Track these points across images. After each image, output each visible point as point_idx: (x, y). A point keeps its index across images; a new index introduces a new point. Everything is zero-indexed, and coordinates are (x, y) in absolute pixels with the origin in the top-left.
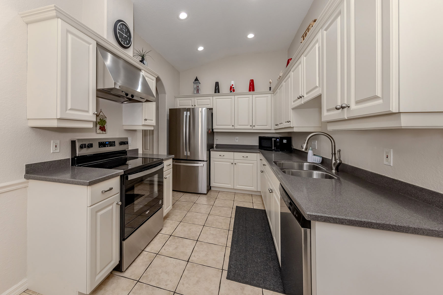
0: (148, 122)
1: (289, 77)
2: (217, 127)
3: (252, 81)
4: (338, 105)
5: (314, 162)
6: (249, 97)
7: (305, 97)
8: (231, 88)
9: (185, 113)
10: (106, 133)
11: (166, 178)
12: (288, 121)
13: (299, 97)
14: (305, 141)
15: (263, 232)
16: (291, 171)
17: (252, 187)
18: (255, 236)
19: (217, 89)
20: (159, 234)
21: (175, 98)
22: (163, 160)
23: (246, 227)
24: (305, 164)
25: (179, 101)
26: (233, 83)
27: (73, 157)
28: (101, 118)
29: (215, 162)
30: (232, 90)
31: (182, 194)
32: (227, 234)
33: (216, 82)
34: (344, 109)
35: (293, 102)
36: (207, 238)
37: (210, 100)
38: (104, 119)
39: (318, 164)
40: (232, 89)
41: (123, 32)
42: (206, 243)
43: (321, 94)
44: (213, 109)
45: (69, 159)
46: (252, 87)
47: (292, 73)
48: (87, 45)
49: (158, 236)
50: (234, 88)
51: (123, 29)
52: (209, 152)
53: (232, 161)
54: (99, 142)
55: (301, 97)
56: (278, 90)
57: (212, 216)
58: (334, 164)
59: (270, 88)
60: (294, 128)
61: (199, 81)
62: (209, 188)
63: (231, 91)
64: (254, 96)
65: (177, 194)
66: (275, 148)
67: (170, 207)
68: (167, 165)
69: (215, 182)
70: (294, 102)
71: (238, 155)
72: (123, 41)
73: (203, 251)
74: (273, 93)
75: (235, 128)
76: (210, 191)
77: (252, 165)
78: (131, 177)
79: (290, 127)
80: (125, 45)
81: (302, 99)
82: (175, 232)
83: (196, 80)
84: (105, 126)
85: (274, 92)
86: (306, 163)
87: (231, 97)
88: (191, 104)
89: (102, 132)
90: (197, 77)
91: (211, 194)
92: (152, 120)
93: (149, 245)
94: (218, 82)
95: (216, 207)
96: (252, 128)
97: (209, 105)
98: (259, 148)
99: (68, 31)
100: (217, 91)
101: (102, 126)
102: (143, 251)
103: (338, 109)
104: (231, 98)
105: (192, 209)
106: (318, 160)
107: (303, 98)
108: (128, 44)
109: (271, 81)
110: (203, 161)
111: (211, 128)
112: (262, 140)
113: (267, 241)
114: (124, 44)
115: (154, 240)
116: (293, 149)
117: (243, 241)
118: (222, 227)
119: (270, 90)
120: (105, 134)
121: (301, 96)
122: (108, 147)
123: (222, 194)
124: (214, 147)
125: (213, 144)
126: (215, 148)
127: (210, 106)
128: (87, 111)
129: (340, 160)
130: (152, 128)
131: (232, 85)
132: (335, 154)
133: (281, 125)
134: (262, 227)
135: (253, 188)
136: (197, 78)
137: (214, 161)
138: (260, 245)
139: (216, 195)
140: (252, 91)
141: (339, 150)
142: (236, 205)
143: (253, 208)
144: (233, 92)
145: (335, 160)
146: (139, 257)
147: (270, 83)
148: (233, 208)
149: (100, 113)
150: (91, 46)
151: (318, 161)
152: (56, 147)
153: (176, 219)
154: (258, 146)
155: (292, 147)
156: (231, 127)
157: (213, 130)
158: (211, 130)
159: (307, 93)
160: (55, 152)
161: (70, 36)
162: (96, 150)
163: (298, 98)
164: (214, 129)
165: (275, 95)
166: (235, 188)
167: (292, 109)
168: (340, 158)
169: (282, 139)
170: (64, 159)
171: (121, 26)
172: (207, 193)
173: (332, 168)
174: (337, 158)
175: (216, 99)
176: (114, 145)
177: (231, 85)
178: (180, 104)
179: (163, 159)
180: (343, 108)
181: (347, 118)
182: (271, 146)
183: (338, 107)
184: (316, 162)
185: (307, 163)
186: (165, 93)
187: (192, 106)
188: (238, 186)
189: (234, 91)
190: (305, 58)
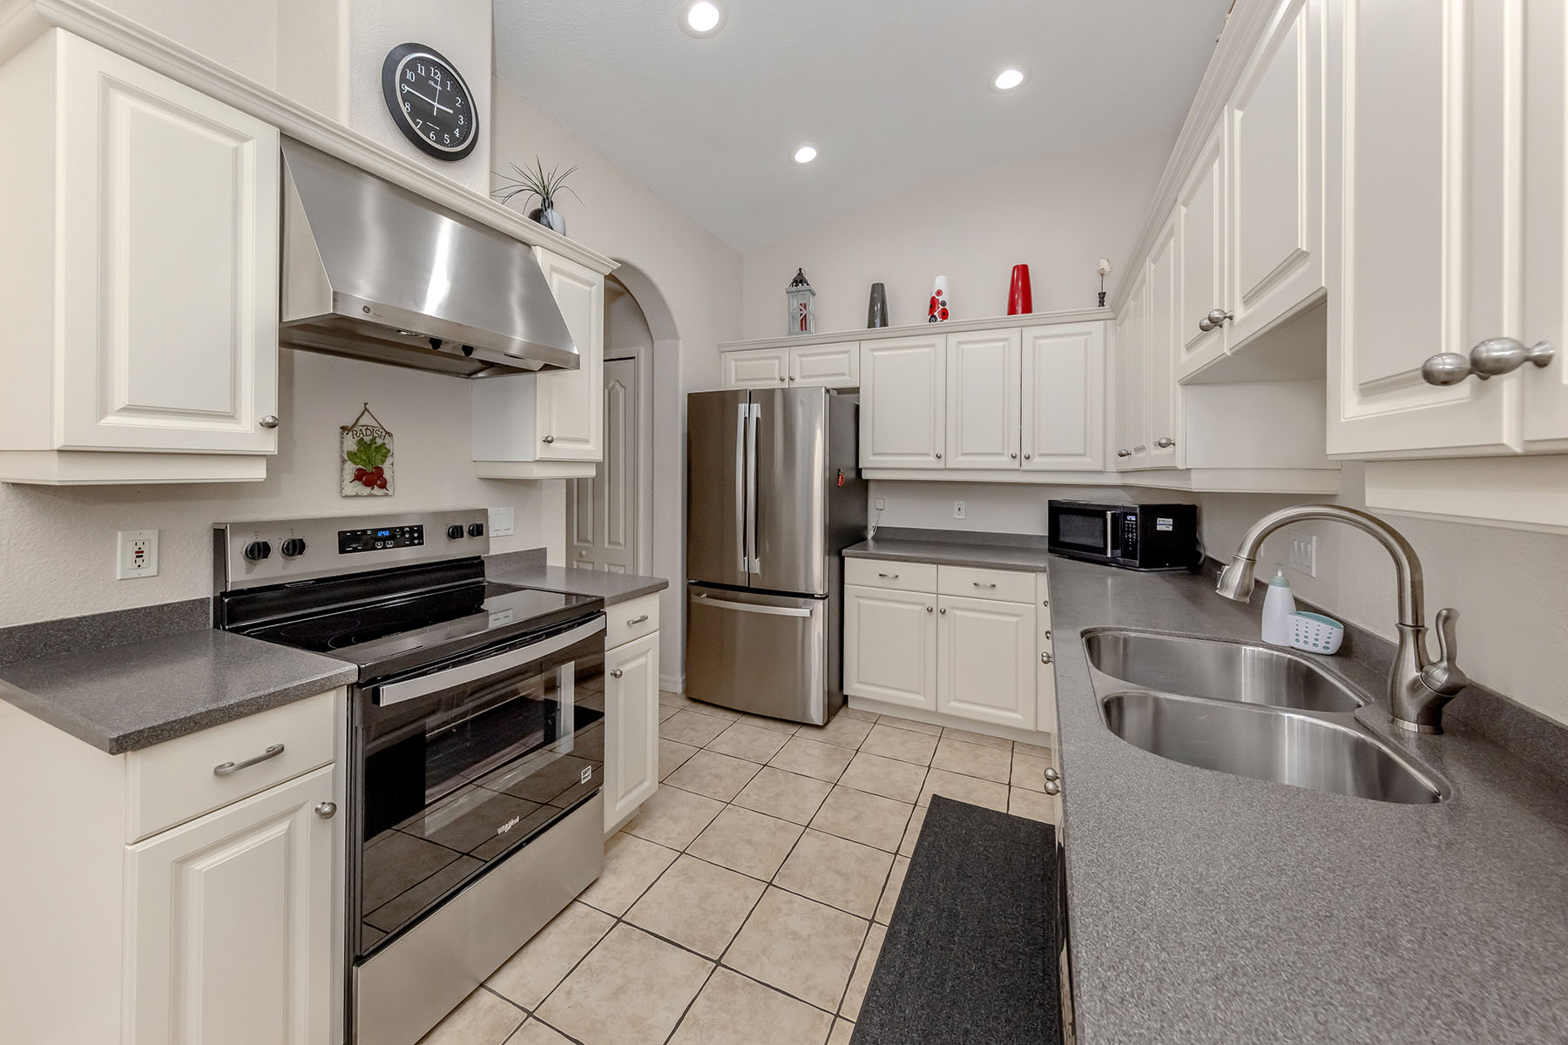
0: (560, 450)
1: (1171, 233)
2: (876, 461)
3: (1022, 272)
4: (1443, 351)
5: (1296, 645)
6: (1006, 339)
7: (1237, 319)
8: (933, 303)
9: (743, 407)
10: (386, 495)
11: (618, 673)
12: (1164, 441)
13: (1207, 322)
14: (1240, 549)
15: (1027, 950)
16: (1156, 701)
17: (1015, 711)
18: (987, 972)
19: (878, 312)
20: (579, 908)
21: (723, 352)
22: (600, 602)
23: (953, 915)
24: (1247, 650)
25: (733, 362)
26: (940, 282)
27: (219, 594)
28: (362, 439)
29: (861, 601)
30: (936, 314)
31: (730, 716)
32: (855, 942)
33: (874, 285)
34: (1494, 378)
35: (1183, 349)
36: (764, 951)
37: (849, 356)
38: (379, 441)
39: (1317, 658)
40: (937, 310)
41: (431, 93)
42: (749, 984)
43: (1320, 294)
44: (859, 392)
45: (202, 601)
46: (1021, 295)
47: (1183, 210)
48: (232, 144)
49: (568, 913)
50: (944, 304)
51: (432, 83)
52: (835, 560)
53: (930, 600)
54: (340, 533)
55: (1215, 323)
56: (1131, 303)
57: (818, 837)
58: (1415, 687)
59: (1102, 296)
60: (1193, 474)
61: (808, 284)
62: (837, 702)
63: (933, 316)
64: (1029, 333)
65: (710, 719)
66: (1119, 552)
67: (649, 785)
68: (628, 623)
69: (861, 680)
70: (1189, 347)
71: (957, 579)
72: (433, 129)
73: (724, 1028)
74: (1112, 315)
75: (949, 466)
76: (841, 713)
77: (1014, 619)
78: (392, 694)
79: (1174, 470)
80: (445, 145)
81: (1222, 333)
82: (644, 902)
83: (799, 280)
84: (386, 467)
85: (1116, 310)
86: (1251, 648)
87: (932, 342)
88: (777, 377)
89: (367, 490)
90: (800, 269)
91: (843, 725)
92: (586, 441)
93: (516, 960)
94: (882, 285)
95: (846, 789)
96: (1017, 466)
97: (844, 374)
98: (1050, 551)
99: (109, 83)
100: (878, 321)
101: (369, 469)
102: (483, 990)
103: (1444, 378)
104: (933, 345)
105: (748, 795)
106: (1319, 637)
107: (1231, 324)
108: (455, 142)
109: (1105, 264)
110: (811, 596)
111: (852, 463)
112: (1062, 518)
113: (1040, 1012)
114: (440, 140)
115: (546, 932)
116: (1205, 559)
117: (920, 996)
118: (847, 902)
119: (1102, 303)
120: (385, 500)
121: (1216, 314)
122: (384, 547)
123: (889, 730)
124: (865, 539)
125: (866, 528)
126: (871, 543)
127: (848, 378)
128: (230, 416)
129: (1452, 669)
130: (591, 472)
131: (939, 293)
132: (1418, 630)
133: (1141, 455)
134: (1030, 921)
135: (1018, 716)
136: (800, 274)
137: (857, 597)
138: (997, 1031)
139: (861, 735)
140: (1020, 311)
141: (1444, 612)
142: (933, 788)
143: (1007, 814)
144: (939, 319)
145: (1421, 667)
146: (455, 1017)
147: (1102, 275)
148: (915, 805)
149: (358, 420)
150: (249, 149)
151: (1321, 643)
152: (142, 556)
153: (668, 839)
154: (1047, 539)
155: (1202, 552)
156: (930, 461)
157: (859, 471)
158: (852, 475)
159: (1248, 300)
160: (137, 576)
161: (123, 105)
162: (323, 561)
163: (1204, 329)
164: (865, 469)
165: (1120, 325)
166: (941, 710)
167: (1181, 384)
168: (1451, 658)
169: (1150, 512)
170: (182, 603)
171: (421, 70)
172: (826, 724)
173: (1401, 707)
174: (1433, 653)
175: (872, 350)
176: (416, 542)
177: (934, 295)
178: (734, 375)
179: (606, 597)
180: (1483, 369)
181: (1518, 450)
182: (1102, 546)
183: (1446, 364)
184: (1309, 648)
185: (1256, 649)
186: (675, 335)
187: (782, 380)
188: (952, 704)
189: (945, 315)
190: (1238, 114)
